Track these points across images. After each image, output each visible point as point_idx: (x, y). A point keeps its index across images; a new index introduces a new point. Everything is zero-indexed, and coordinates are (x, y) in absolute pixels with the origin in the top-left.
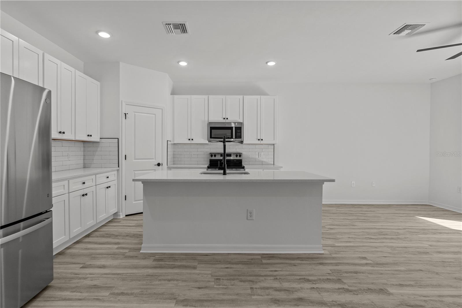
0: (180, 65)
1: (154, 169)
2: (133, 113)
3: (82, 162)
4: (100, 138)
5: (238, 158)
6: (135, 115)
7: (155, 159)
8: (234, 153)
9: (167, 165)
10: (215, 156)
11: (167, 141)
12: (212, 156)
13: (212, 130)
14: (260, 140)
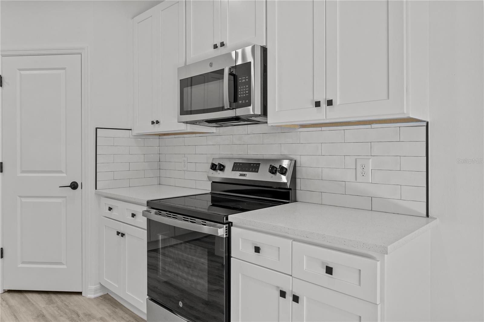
5: (278, 178)
6: (21, 75)
7: (66, 173)
8: (266, 161)
9: (96, 189)
10: (222, 168)
11: (96, 129)
12: (214, 167)
13: (185, 89)
14: (323, 104)
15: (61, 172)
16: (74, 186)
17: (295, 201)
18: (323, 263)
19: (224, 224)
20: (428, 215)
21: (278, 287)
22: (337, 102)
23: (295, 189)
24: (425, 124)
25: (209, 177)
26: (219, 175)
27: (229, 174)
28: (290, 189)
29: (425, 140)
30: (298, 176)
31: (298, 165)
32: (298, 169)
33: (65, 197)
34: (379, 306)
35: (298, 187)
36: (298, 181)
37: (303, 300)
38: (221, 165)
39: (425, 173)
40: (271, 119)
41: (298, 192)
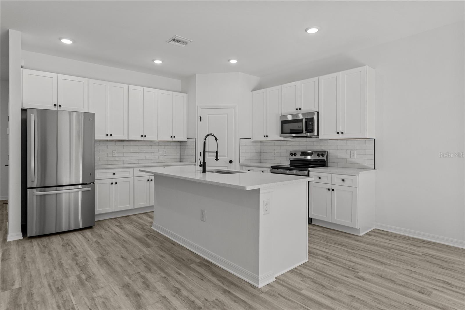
0: (231, 63)
1: (226, 166)
2: (207, 115)
3: (178, 157)
4: (187, 138)
5: (321, 158)
6: (209, 116)
7: (227, 157)
8: (315, 152)
9: (240, 163)
10: (295, 154)
11: (240, 138)
12: (291, 154)
13: (283, 124)
14: (340, 133)
15: (225, 156)
16: (231, 162)
17: (327, 166)
18: (342, 179)
19: (307, 171)
20: (374, 169)
21: (327, 188)
22: (345, 133)
23: (327, 162)
24: (374, 139)
25: (289, 158)
26: (294, 157)
27: (299, 157)
28: (326, 162)
29: (374, 144)
30: (328, 157)
31: (328, 153)
32: (328, 154)
33: (227, 166)
34: (357, 188)
35: (328, 161)
36: (328, 159)
37: (335, 190)
38: (295, 153)
39: (374, 155)
40: (321, 137)
41: (328, 163)
